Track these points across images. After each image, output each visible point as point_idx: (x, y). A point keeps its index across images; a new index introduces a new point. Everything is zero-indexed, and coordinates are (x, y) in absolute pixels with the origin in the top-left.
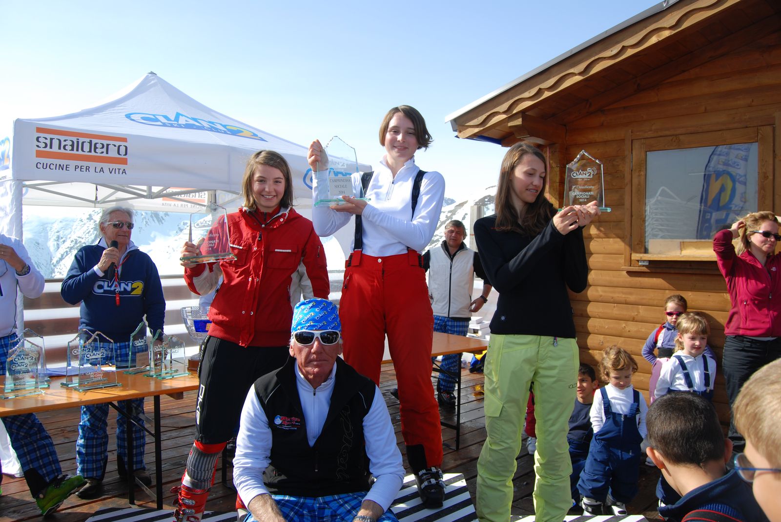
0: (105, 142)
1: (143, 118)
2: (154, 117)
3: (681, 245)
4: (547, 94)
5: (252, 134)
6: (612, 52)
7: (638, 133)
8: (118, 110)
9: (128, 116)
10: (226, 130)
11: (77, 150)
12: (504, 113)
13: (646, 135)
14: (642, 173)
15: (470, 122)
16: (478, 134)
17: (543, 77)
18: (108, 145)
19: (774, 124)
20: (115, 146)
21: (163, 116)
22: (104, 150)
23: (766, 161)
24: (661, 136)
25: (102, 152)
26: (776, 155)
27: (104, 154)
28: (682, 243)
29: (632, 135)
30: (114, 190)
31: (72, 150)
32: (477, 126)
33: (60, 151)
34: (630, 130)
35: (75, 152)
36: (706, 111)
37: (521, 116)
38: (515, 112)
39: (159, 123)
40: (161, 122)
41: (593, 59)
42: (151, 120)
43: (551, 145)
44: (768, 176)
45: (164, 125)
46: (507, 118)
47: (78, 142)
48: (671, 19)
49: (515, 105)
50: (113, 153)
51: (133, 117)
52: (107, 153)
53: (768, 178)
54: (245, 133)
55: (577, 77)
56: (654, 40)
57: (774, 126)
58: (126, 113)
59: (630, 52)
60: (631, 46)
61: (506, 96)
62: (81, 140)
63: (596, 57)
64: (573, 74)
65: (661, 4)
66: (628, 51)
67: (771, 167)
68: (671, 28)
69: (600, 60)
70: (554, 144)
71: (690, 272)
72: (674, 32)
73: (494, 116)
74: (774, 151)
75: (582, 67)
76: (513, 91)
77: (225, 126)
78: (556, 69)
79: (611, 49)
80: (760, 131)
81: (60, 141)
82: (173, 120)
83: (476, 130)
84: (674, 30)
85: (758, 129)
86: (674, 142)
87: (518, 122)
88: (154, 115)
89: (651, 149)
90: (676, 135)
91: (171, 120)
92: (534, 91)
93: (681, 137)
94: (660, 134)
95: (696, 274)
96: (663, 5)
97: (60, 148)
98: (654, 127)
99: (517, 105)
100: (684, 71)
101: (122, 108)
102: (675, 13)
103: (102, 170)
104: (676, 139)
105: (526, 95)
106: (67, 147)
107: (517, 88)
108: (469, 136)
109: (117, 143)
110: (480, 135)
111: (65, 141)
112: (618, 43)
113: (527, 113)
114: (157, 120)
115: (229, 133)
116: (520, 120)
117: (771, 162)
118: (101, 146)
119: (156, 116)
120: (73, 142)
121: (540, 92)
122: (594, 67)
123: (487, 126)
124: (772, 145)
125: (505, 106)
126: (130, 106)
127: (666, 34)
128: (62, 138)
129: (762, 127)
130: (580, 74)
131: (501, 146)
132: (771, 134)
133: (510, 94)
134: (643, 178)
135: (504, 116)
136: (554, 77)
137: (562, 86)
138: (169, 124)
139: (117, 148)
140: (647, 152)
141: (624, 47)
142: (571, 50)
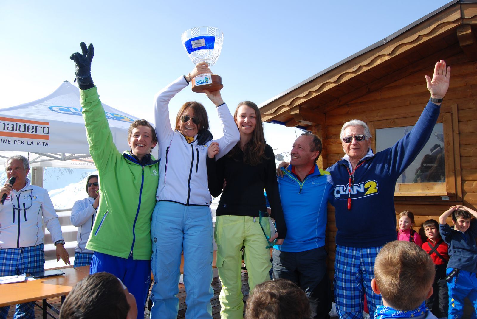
0: (35, 125)
1: (60, 109)
2: (67, 109)
3: (399, 186)
4: (315, 95)
5: (130, 120)
6: (354, 69)
7: (370, 118)
8: (44, 104)
9: (51, 108)
10: (113, 117)
11: (16, 130)
12: (288, 106)
13: (375, 119)
14: (373, 142)
15: (268, 112)
16: (272, 119)
17: (312, 84)
18: (36, 127)
19: (452, 112)
20: (41, 127)
21: (73, 108)
22: (34, 130)
23: (448, 134)
24: (384, 120)
25: (33, 132)
26: (454, 130)
27: (34, 133)
28: (400, 185)
29: (366, 119)
30: (39, 155)
31: (13, 130)
32: (271, 114)
33: (4, 131)
34: (365, 116)
35: (14, 131)
36: (410, 104)
37: (298, 108)
38: (295, 106)
39: (71, 113)
40: (72, 112)
41: (342, 73)
42: (65, 110)
43: (317, 126)
44: (450, 143)
45: (74, 114)
46: (290, 109)
47: (17, 125)
48: (389, 50)
49: (295, 102)
50: (40, 132)
51: (53, 108)
52: (36, 132)
53: (450, 145)
54: (126, 119)
55: (332, 84)
56: (379, 62)
57: (452, 113)
58: (49, 107)
59: (365, 69)
60: (365, 66)
61: (289, 96)
62: (19, 124)
63: (344, 73)
64: (330, 83)
65: (382, 41)
66: (363, 68)
67: (452, 138)
68: (389, 55)
69: (346, 74)
70: (319, 125)
71: (406, 203)
72: (390, 57)
73: (282, 108)
74: (453, 128)
75: (335, 78)
76: (293, 93)
77: (112, 115)
78: (319, 80)
79: (353, 68)
80: (444, 116)
81: (5, 124)
82: (80, 110)
83: (271, 117)
84: (391, 56)
85: (442, 115)
86: (392, 123)
87: (297, 112)
88: (67, 108)
89: (379, 128)
90: (393, 119)
91: (78, 111)
92: (306, 93)
93: (396, 120)
94: (383, 118)
95: (409, 204)
96: (383, 41)
97: (4, 129)
98: (379, 114)
99: (296, 102)
100: (396, 81)
101: (46, 103)
102: (391, 46)
103: (32, 143)
104: (393, 121)
105: (302, 95)
106: (9, 129)
107: (296, 91)
108: (266, 121)
109: (43, 126)
110: (273, 120)
111: (8, 124)
112: (357, 64)
113: (302, 106)
114: (69, 111)
115: (115, 119)
116: (298, 111)
117: (451, 135)
118: (32, 128)
119: (69, 108)
120: (13, 125)
121: (310, 93)
122: (343, 79)
123: (277, 114)
124: (451, 124)
125: (288, 102)
126: (51, 103)
127: (386, 58)
128: (6, 123)
129: (445, 114)
130: (334, 82)
131: (285, 126)
132: (451, 118)
133: (291, 94)
134: (374, 145)
135: (288, 108)
136: (318, 84)
137: (323, 90)
138: (77, 113)
139: (42, 129)
140: (376, 130)
141: (360, 66)
142: (328, 68)
